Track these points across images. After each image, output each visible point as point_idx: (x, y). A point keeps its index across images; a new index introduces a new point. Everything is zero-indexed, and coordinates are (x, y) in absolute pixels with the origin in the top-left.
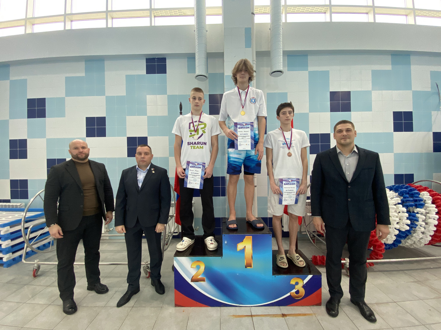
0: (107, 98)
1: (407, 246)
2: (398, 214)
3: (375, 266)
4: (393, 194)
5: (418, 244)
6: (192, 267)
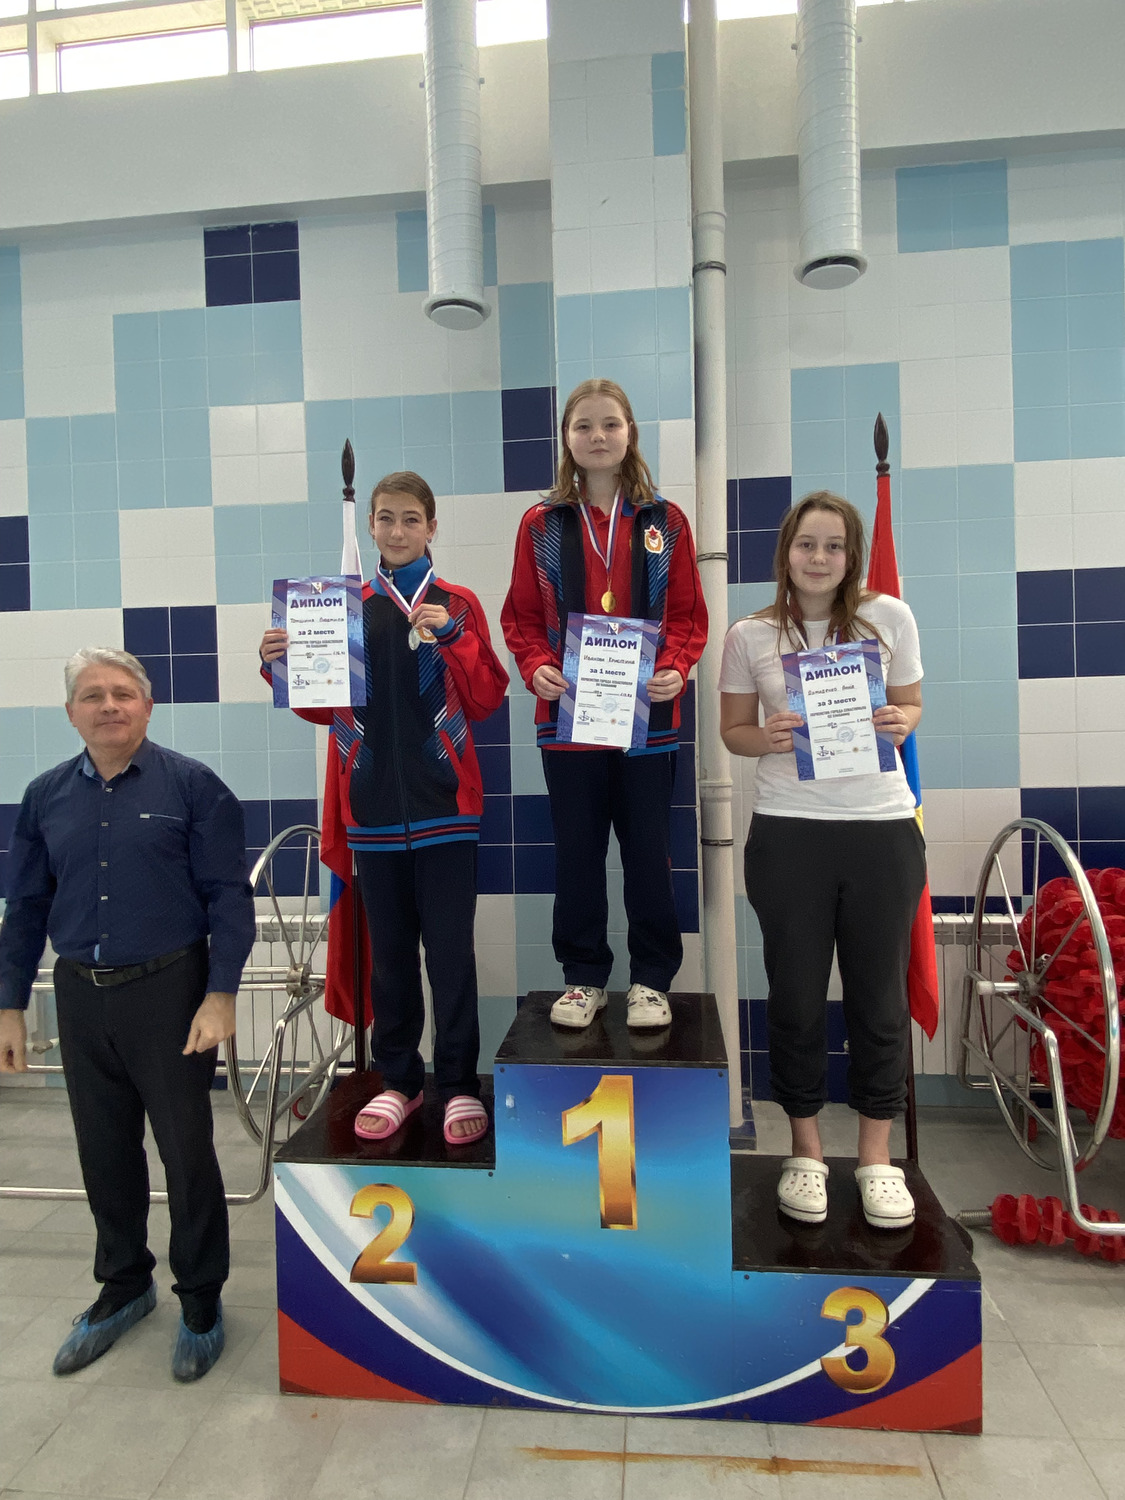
0: (33, 425)
6: (354, 1212)
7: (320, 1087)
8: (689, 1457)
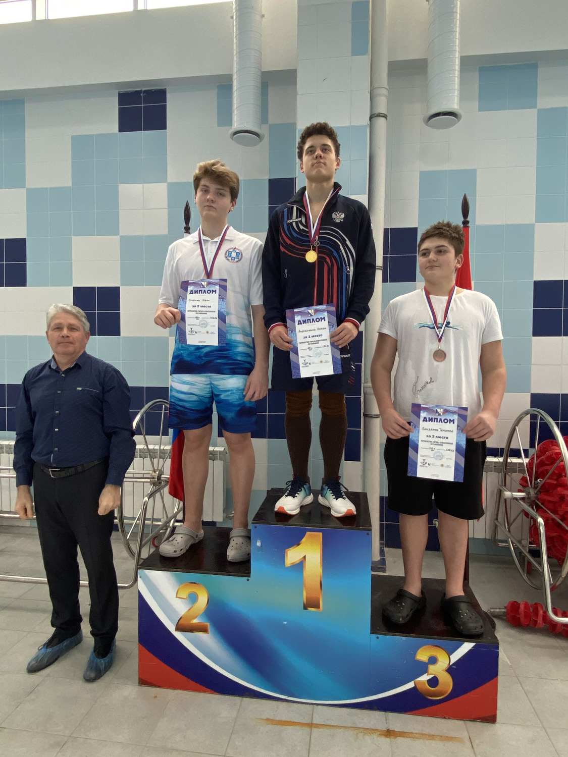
0: (30, 192)
6: (178, 596)
7: (165, 533)
8: (344, 727)
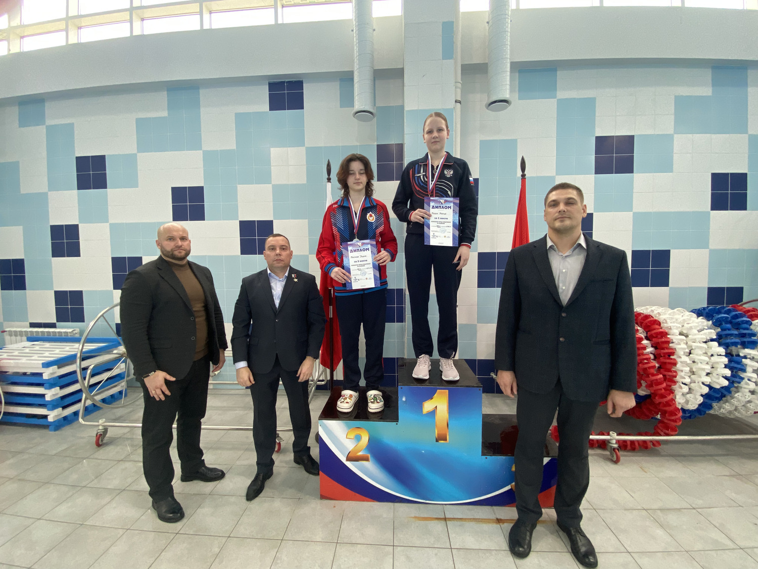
0: (206, 153)
1: (723, 414)
2: (710, 359)
3: (662, 446)
4: (704, 322)
5: (742, 410)
6: (348, 437)
8: (468, 519)
